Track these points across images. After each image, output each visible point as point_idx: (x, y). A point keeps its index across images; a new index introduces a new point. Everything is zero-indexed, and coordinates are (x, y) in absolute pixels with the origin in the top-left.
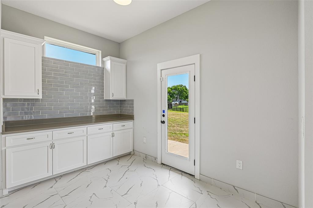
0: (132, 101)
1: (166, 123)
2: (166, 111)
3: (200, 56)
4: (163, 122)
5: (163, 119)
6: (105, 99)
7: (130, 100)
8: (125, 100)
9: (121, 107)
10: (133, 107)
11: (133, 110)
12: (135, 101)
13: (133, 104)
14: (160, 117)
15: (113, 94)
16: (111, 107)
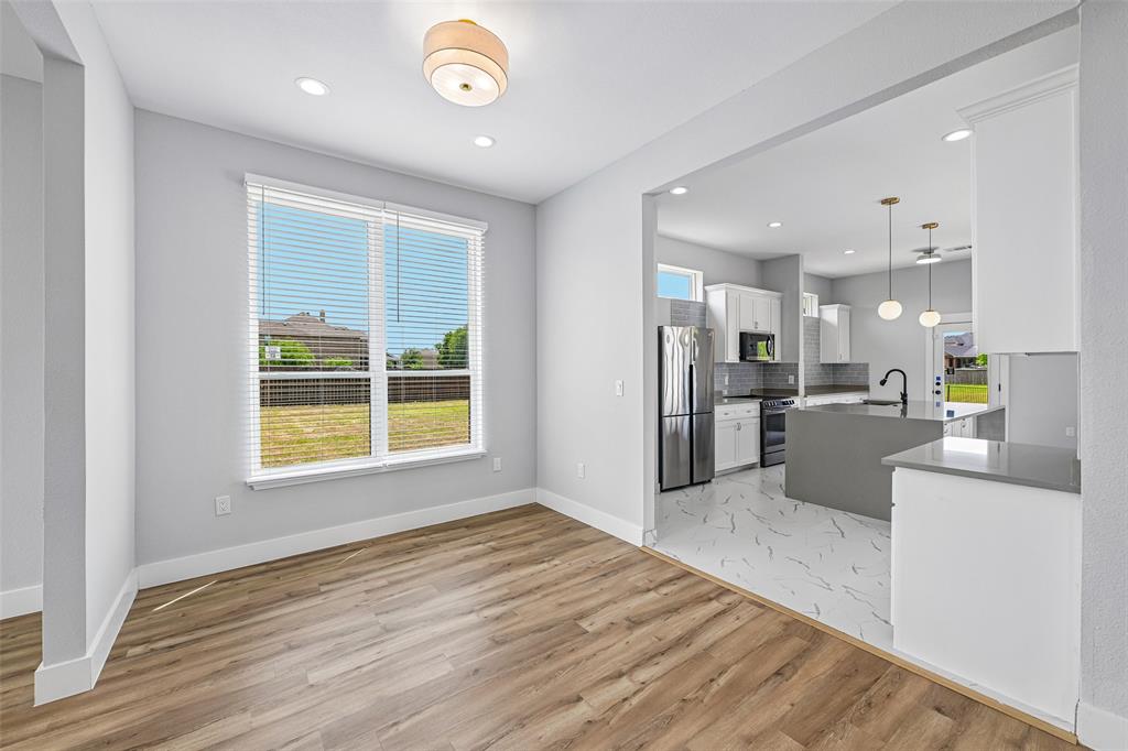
0: (866, 365)
1: (943, 392)
2: (942, 381)
4: (938, 392)
5: (937, 388)
6: (822, 362)
7: (860, 364)
8: (846, 365)
9: (834, 374)
10: (867, 374)
11: (868, 379)
12: (870, 365)
13: (866, 369)
14: (930, 386)
15: (842, 356)
16: (826, 374)
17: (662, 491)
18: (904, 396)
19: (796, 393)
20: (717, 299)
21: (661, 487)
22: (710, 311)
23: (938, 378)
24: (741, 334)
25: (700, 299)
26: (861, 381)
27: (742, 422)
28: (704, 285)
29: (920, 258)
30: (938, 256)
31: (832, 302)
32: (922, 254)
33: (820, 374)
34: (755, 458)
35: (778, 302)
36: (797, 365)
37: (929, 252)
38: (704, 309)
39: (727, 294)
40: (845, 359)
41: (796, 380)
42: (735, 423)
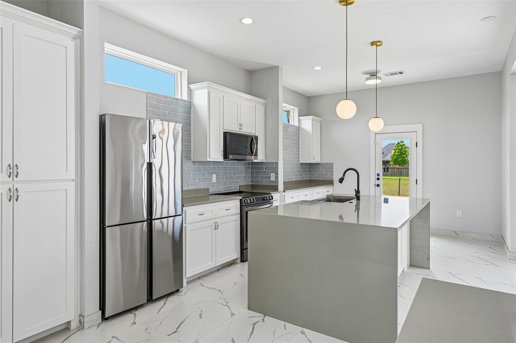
0: (332, 164)
1: (381, 186)
2: (381, 177)
3: (423, 125)
4: (378, 185)
5: (378, 182)
6: (300, 162)
7: (327, 163)
8: (318, 164)
9: (310, 171)
10: (332, 171)
11: (333, 175)
12: (334, 165)
13: (332, 168)
14: (373, 181)
15: (314, 157)
16: (303, 171)
17: (104, 318)
18: (358, 192)
19: (275, 188)
20: (201, 98)
21: (103, 314)
22: (195, 109)
23: (378, 175)
24: (225, 134)
25: (185, 97)
26: (327, 178)
27: (219, 221)
28: (189, 84)
29: (367, 79)
30: (380, 78)
31: (308, 114)
32: (369, 76)
33: (299, 171)
34: (236, 255)
35: (262, 108)
36: (277, 163)
37: (374, 75)
38: (189, 107)
39: (209, 93)
40: (317, 160)
41: (277, 178)
42: (212, 222)
